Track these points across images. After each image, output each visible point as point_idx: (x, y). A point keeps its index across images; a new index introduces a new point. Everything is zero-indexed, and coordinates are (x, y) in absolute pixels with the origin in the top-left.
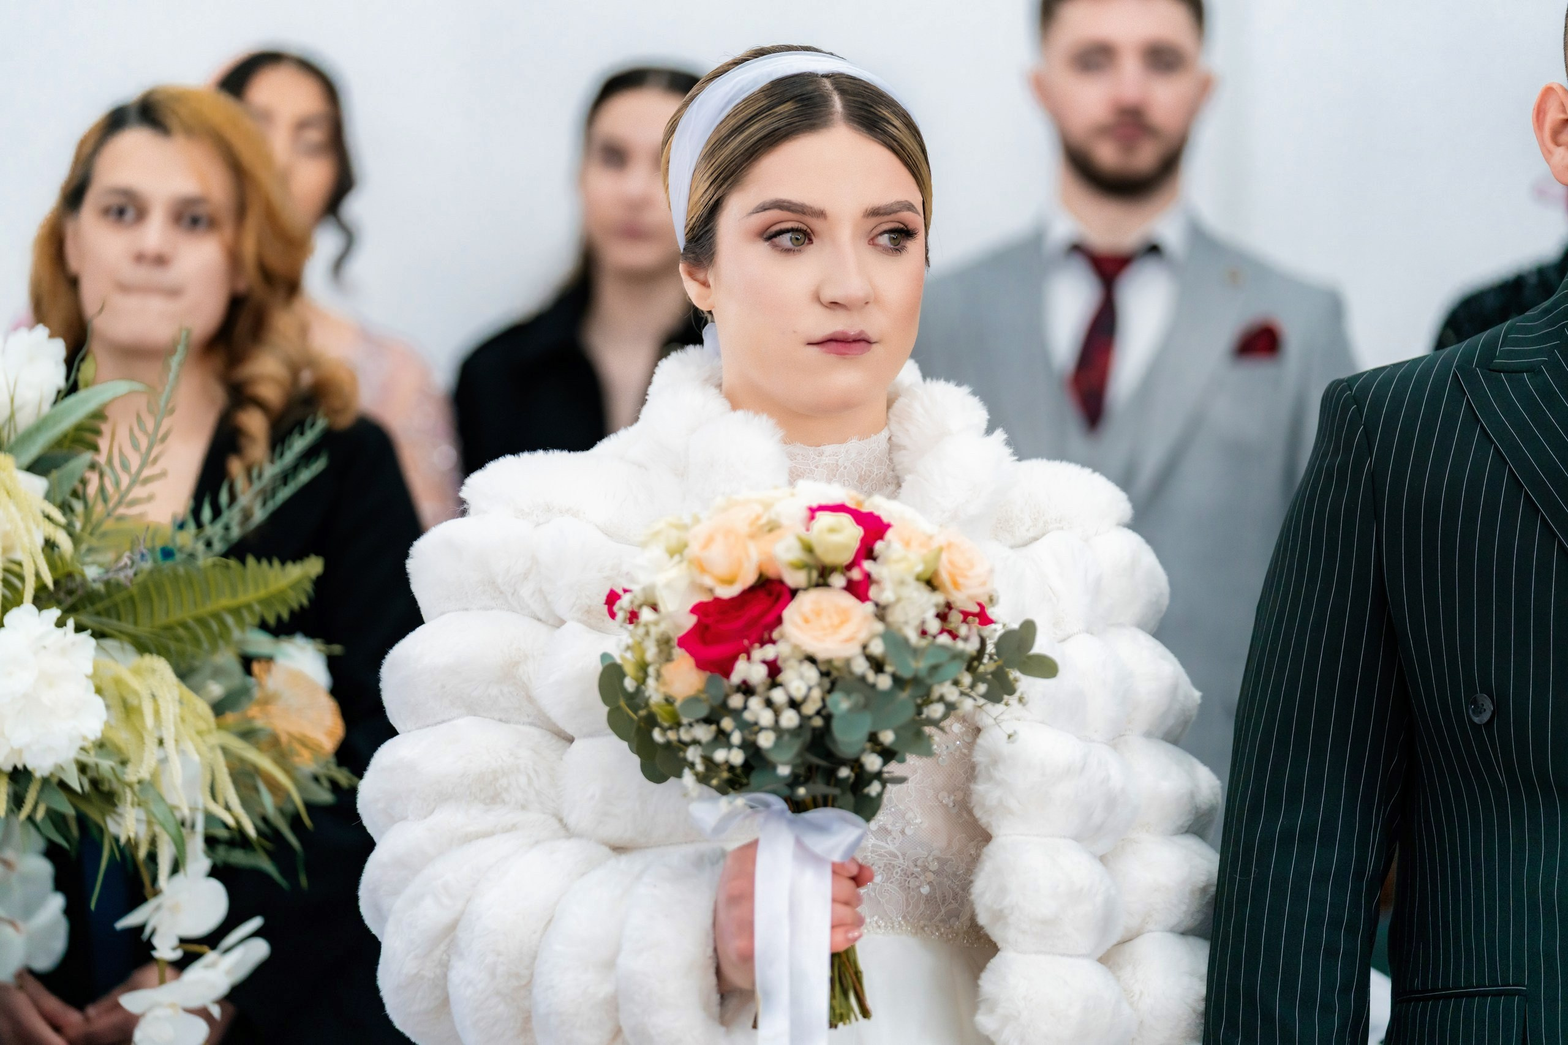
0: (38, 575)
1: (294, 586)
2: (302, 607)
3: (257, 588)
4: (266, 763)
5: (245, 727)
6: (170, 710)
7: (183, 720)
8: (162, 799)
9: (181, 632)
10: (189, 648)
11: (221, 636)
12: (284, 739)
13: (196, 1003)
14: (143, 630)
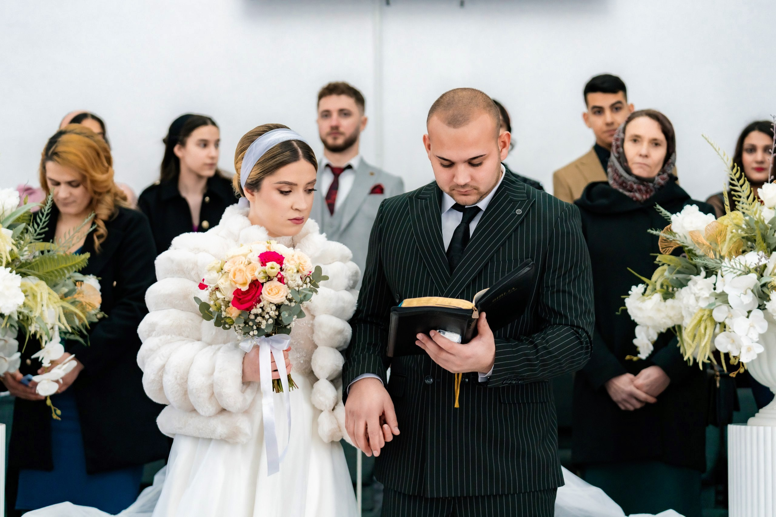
0: (7, 257)
1: (82, 261)
2: (85, 267)
3: (72, 262)
4: (77, 311)
5: (72, 300)
6: (45, 296)
7: (50, 299)
8: (43, 321)
9: (52, 274)
10: (54, 278)
11: (63, 275)
12: (84, 304)
13: (55, 379)
14: (41, 273)
